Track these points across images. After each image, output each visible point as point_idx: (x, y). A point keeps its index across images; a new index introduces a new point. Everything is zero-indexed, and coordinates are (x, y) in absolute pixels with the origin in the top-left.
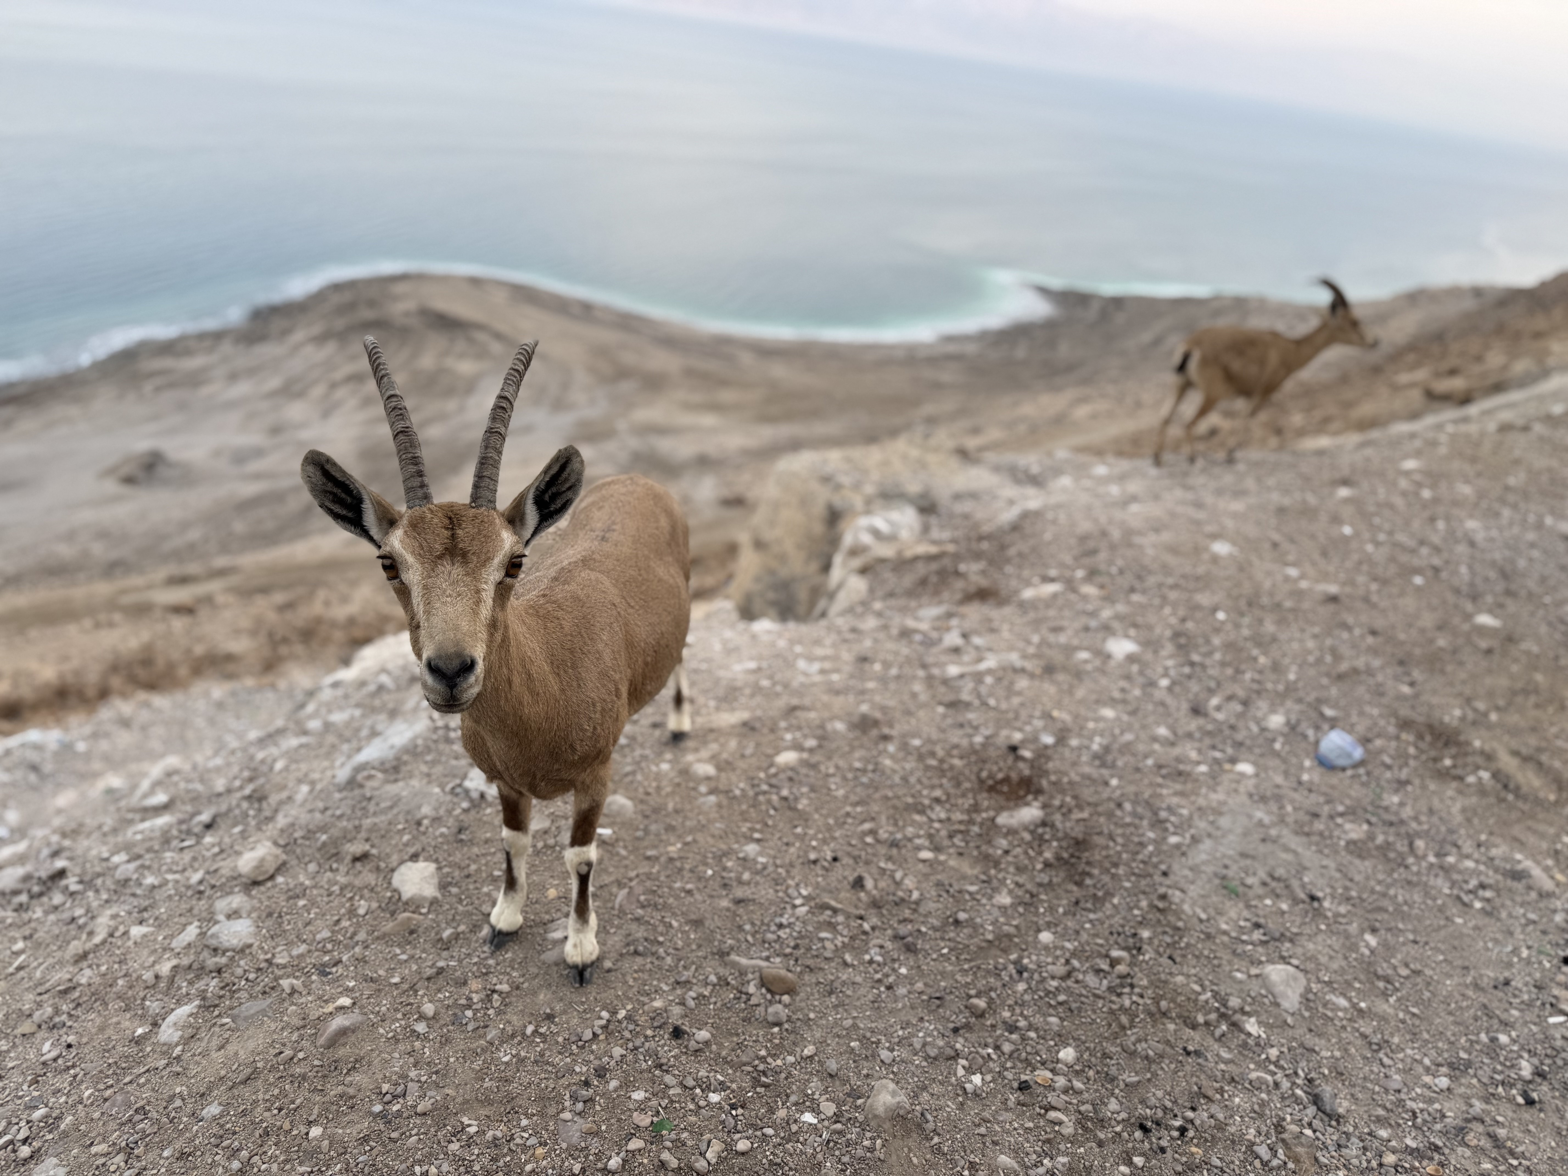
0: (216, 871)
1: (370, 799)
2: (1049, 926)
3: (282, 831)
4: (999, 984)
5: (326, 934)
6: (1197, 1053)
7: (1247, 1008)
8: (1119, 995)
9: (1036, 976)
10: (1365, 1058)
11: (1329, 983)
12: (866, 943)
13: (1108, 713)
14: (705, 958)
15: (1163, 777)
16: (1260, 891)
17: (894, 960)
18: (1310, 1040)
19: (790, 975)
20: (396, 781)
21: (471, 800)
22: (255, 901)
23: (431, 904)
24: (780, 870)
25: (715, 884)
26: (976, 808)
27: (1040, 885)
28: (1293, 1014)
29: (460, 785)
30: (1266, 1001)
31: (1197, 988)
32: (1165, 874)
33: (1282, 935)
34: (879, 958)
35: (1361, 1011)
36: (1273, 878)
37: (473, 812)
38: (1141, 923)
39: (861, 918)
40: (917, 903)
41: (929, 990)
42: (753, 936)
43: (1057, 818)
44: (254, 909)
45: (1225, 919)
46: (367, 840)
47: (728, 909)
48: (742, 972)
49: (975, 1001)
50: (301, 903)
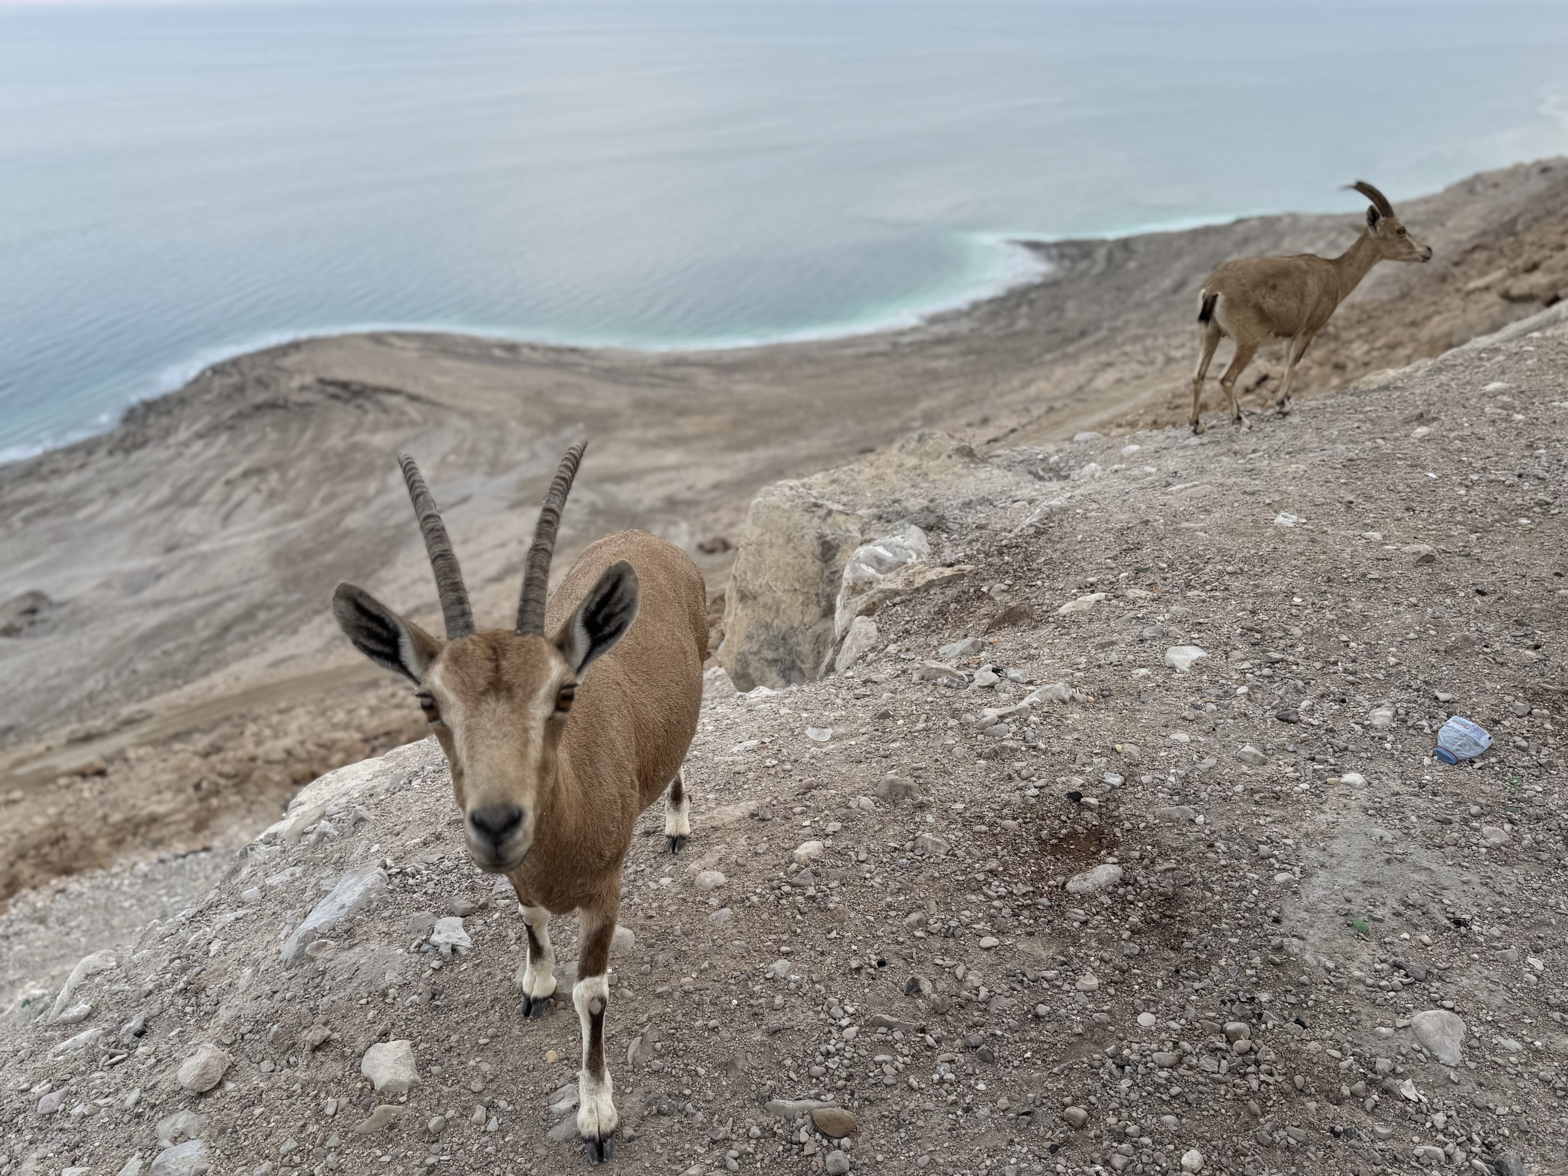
0: (154, 1086)
1: (324, 973)
2: (1147, 1004)
3: (226, 1027)
4: (1098, 1085)
5: (291, 1144)
6: (1348, 1134)
7: (1400, 1069)
8: (1244, 1076)
9: (1141, 1069)
10: (1551, 1108)
11: (1494, 1023)
12: (932, 1059)
13: (1182, 737)
14: (743, 1107)
15: (1257, 803)
16: (1394, 923)
17: (969, 1075)
18: (1482, 1097)
19: (846, 1112)
20: (351, 947)
21: (442, 957)
22: (204, 1117)
23: (410, 1090)
24: (818, 986)
25: (743, 1016)
26: (1040, 876)
27: (1129, 957)
28: (1456, 1068)
29: (426, 941)
30: (1420, 1056)
31: (1336, 1054)
32: (1277, 921)
33: (1428, 972)
34: (951, 1076)
35: (1537, 1050)
36: (1407, 906)
37: (446, 971)
38: (1256, 984)
39: (923, 1030)
40: (986, 1002)
41: (1016, 1106)
42: (797, 1072)
43: (1139, 872)
44: (203, 1127)
45: (1357, 964)
46: (326, 1024)
47: (762, 1044)
48: (790, 1119)
49: (1071, 1110)
50: (258, 1111)
